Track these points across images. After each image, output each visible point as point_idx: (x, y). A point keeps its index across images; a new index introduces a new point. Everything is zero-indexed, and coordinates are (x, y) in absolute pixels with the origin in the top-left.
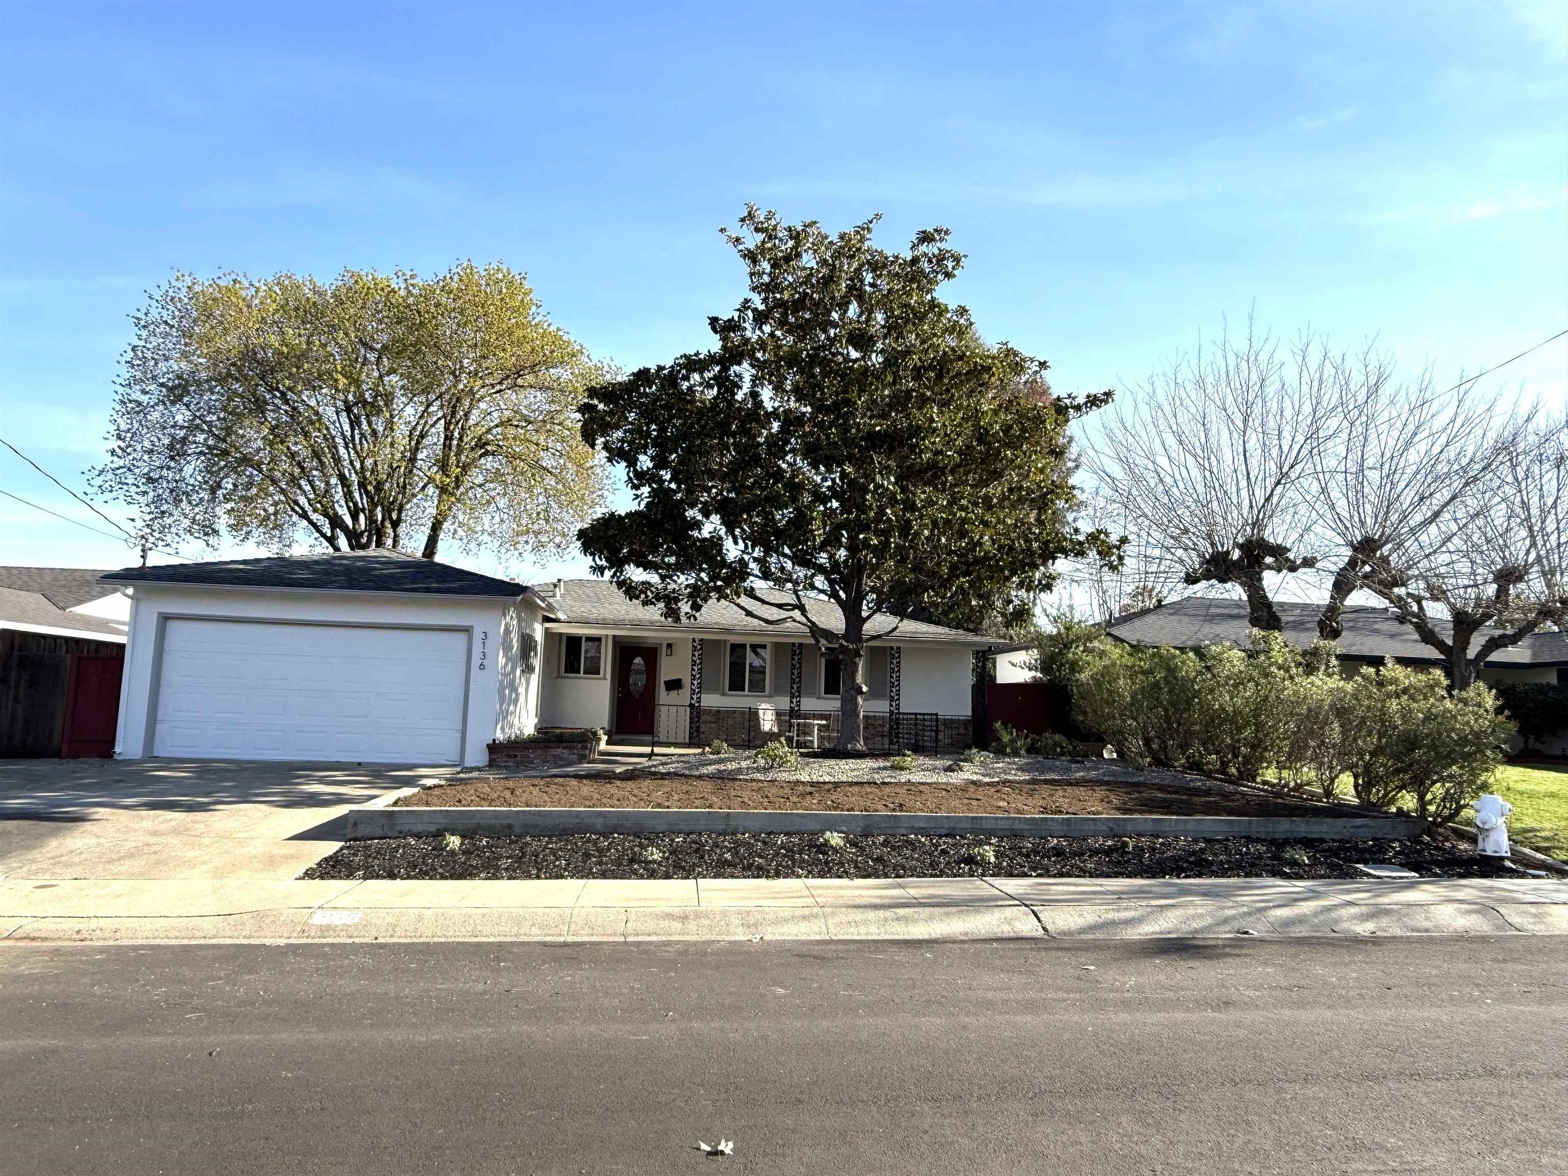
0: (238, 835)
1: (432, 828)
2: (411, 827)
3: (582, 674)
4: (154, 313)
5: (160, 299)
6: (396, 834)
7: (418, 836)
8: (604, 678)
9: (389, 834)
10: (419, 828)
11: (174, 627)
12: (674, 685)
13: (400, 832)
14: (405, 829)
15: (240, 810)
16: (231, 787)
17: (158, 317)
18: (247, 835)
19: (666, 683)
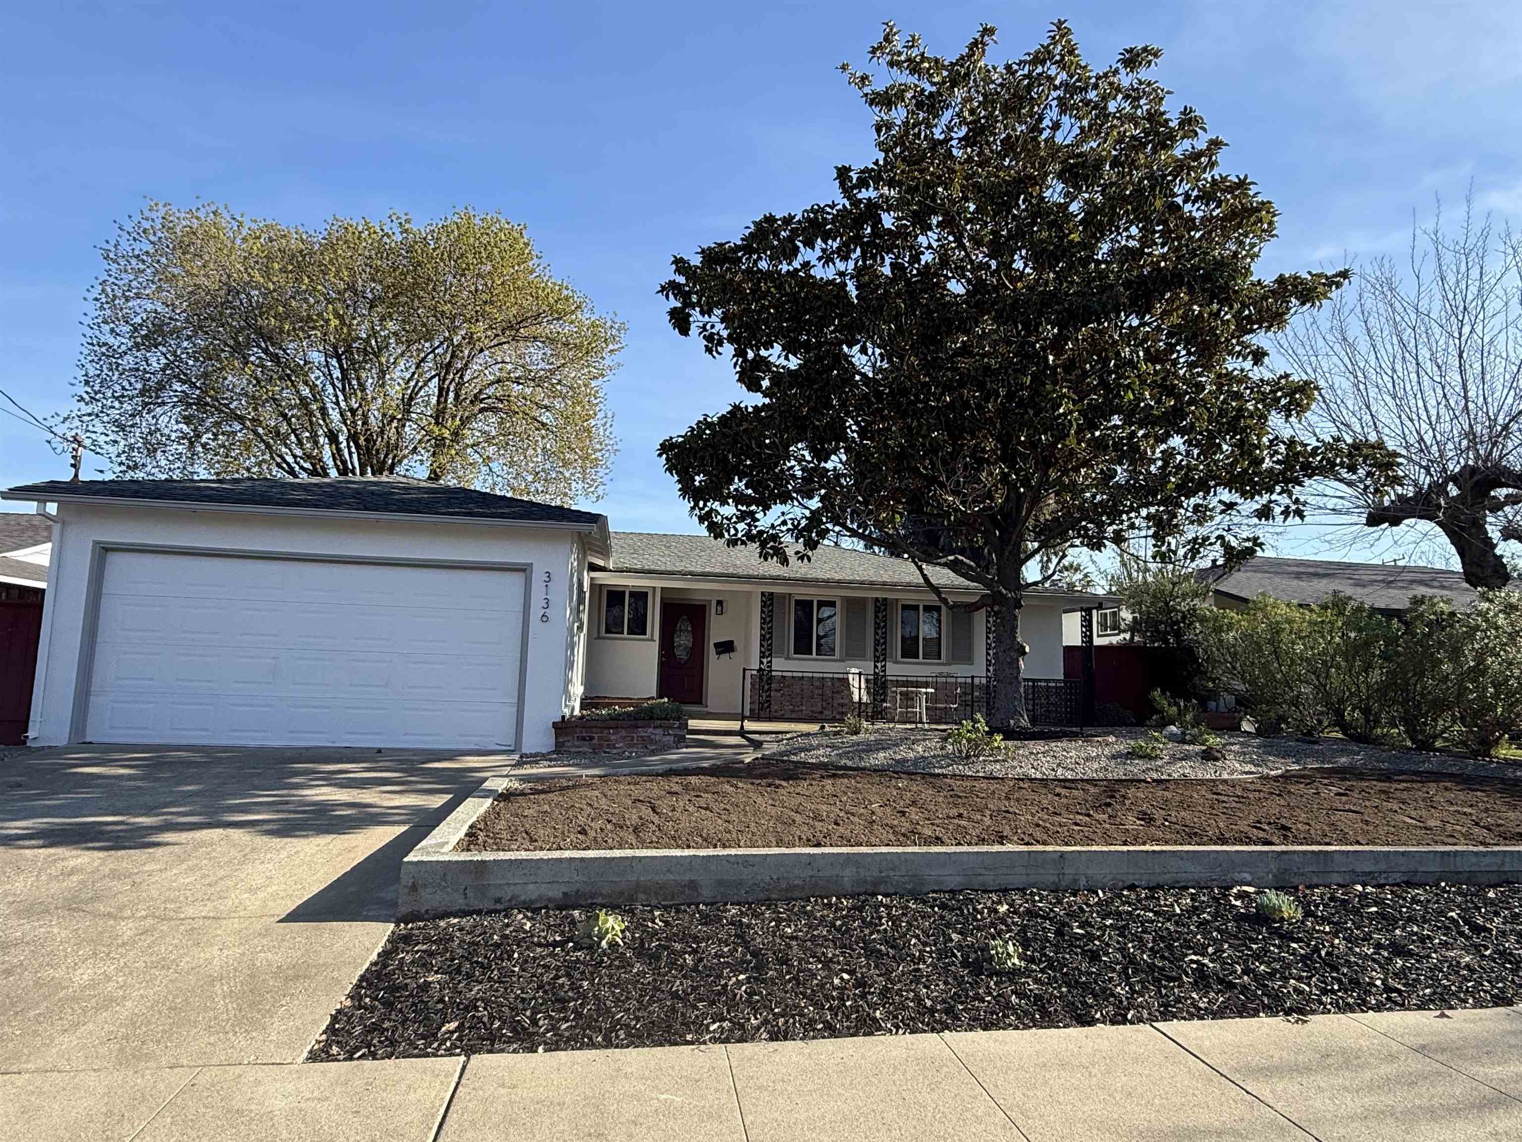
0: (190, 911)
1: (556, 893)
2: (517, 890)
3: (625, 635)
4: (125, 246)
5: (131, 230)
6: (488, 905)
7: (532, 908)
8: (652, 640)
9: (477, 905)
10: (531, 892)
11: (117, 562)
12: (726, 647)
13: (498, 900)
14: (507, 894)
15: (202, 844)
16: (192, 794)
17: (129, 249)
18: (207, 910)
19: (717, 645)
